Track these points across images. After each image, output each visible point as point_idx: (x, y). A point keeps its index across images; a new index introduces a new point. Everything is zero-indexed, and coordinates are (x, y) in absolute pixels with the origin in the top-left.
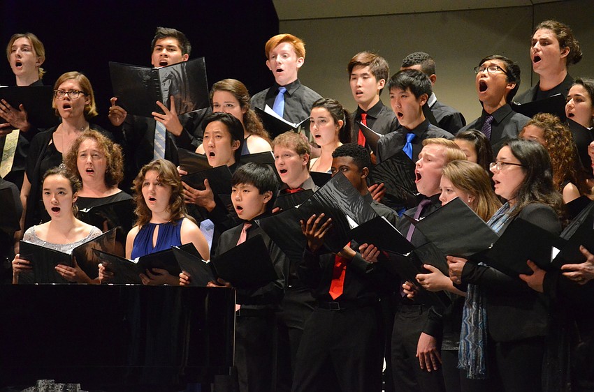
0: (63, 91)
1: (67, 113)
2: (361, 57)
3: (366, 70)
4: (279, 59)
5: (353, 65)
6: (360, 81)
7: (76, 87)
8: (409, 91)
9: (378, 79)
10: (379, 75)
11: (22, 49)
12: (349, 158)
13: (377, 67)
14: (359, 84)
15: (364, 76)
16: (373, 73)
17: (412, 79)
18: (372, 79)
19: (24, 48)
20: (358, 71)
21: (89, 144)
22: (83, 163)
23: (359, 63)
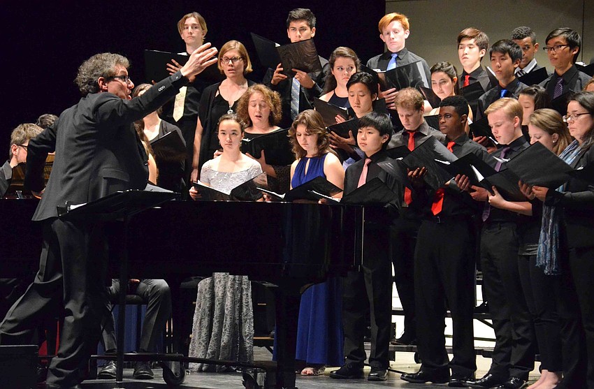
0: (228, 59)
1: (231, 75)
2: (467, 32)
3: (472, 41)
4: (392, 35)
5: (461, 38)
6: (467, 50)
7: (237, 55)
8: (507, 55)
9: (481, 48)
10: (482, 46)
11: (192, 28)
12: (452, 108)
13: (480, 40)
14: (466, 52)
15: (470, 47)
16: (477, 44)
17: (509, 47)
18: (476, 49)
19: (194, 26)
20: (465, 42)
21: (256, 96)
22: (253, 111)
23: (466, 36)
